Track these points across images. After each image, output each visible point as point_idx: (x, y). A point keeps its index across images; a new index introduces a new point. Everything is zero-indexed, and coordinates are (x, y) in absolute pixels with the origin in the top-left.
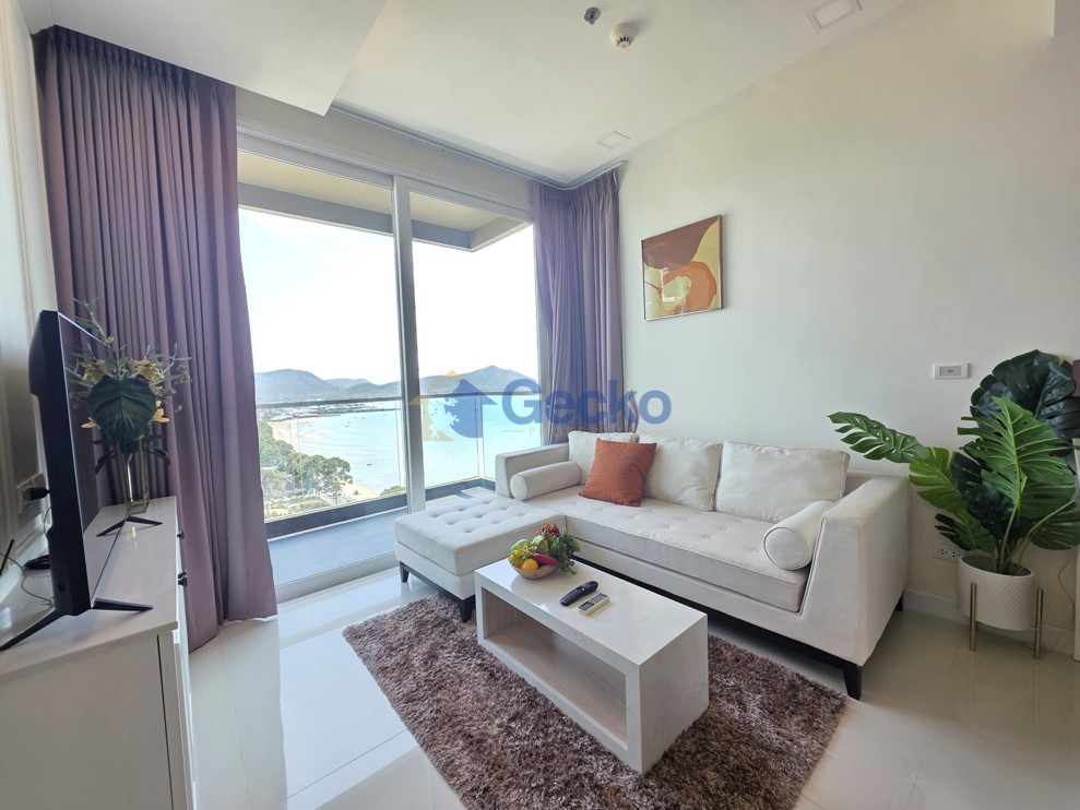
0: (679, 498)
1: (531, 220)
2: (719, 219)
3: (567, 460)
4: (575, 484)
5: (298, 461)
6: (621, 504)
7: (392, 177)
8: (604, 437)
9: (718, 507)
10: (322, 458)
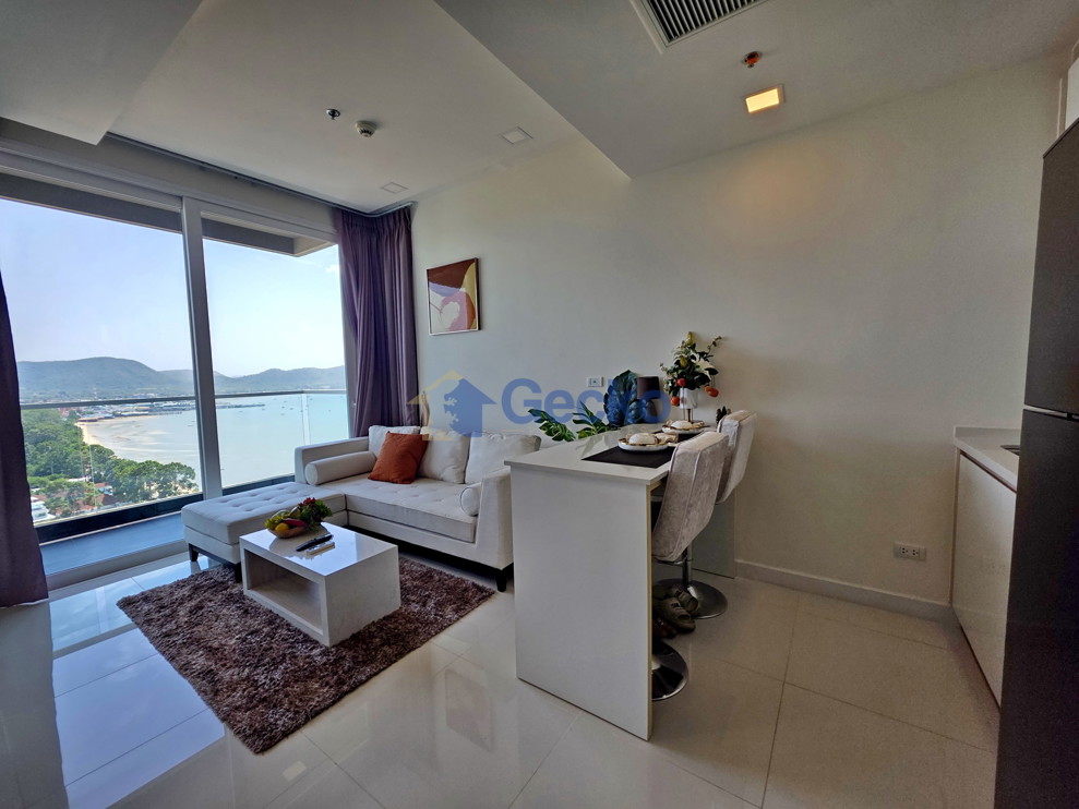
0: (442, 476)
1: (336, 242)
2: (476, 261)
3: (367, 450)
4: (367, 471)
5: (122, 469)
6: (397, 483)
7: (181, 198)
8: (394, 430)
9: (466, 481)
10: (156, 464)
